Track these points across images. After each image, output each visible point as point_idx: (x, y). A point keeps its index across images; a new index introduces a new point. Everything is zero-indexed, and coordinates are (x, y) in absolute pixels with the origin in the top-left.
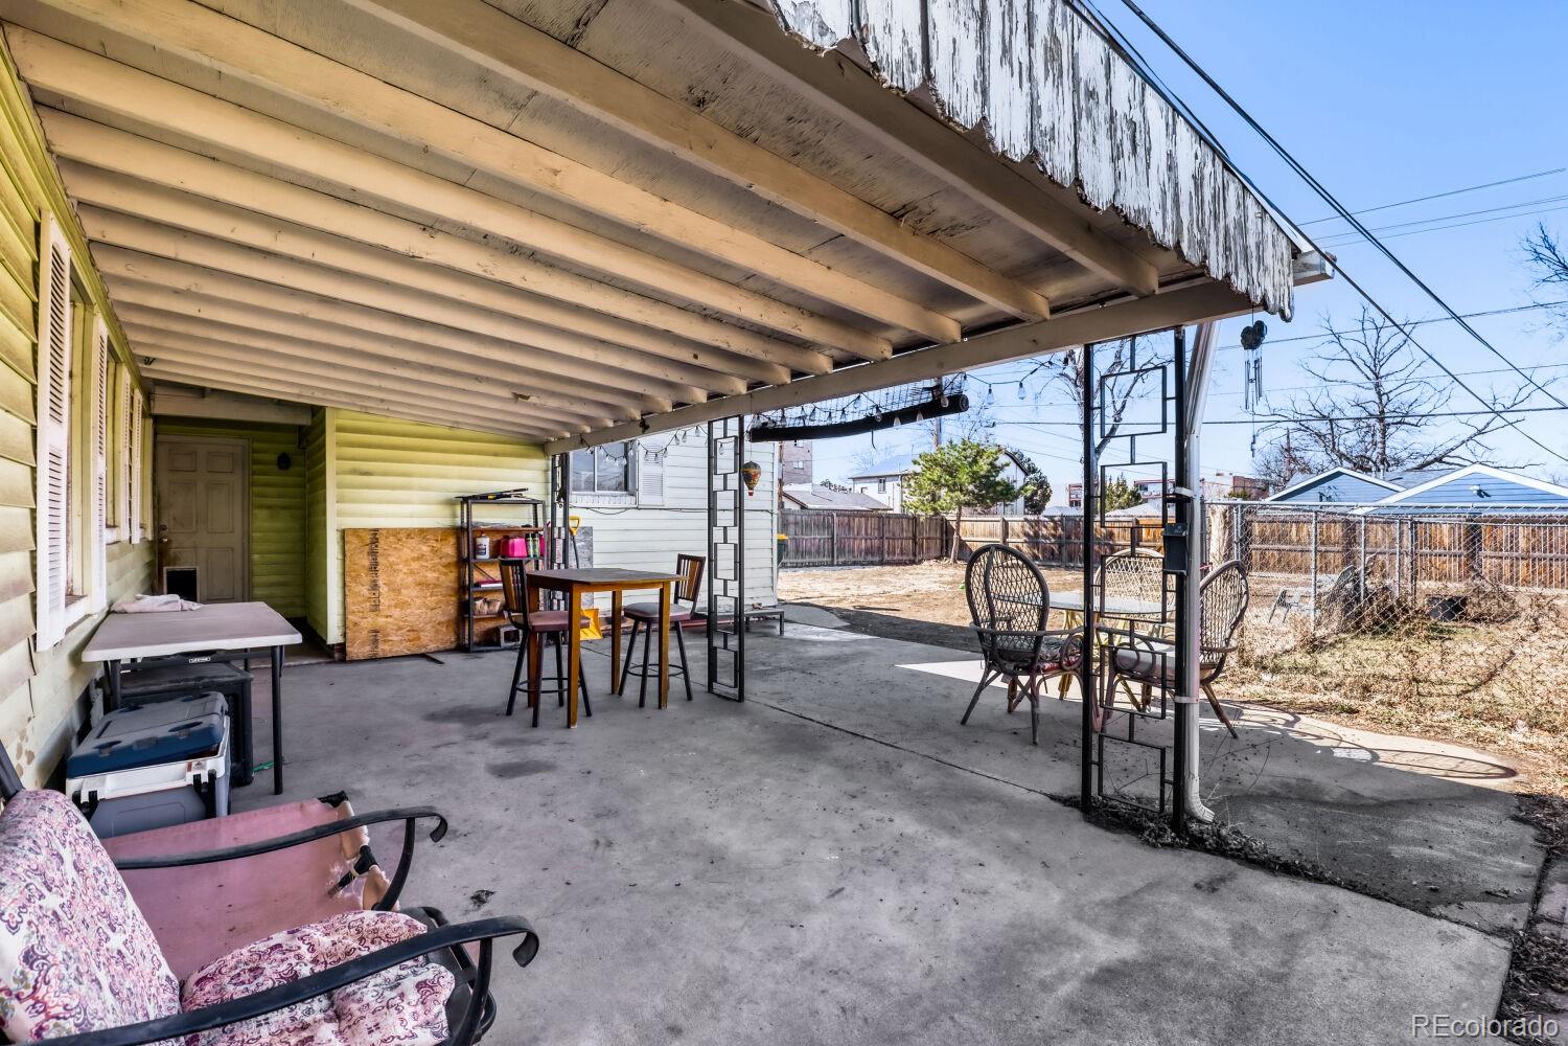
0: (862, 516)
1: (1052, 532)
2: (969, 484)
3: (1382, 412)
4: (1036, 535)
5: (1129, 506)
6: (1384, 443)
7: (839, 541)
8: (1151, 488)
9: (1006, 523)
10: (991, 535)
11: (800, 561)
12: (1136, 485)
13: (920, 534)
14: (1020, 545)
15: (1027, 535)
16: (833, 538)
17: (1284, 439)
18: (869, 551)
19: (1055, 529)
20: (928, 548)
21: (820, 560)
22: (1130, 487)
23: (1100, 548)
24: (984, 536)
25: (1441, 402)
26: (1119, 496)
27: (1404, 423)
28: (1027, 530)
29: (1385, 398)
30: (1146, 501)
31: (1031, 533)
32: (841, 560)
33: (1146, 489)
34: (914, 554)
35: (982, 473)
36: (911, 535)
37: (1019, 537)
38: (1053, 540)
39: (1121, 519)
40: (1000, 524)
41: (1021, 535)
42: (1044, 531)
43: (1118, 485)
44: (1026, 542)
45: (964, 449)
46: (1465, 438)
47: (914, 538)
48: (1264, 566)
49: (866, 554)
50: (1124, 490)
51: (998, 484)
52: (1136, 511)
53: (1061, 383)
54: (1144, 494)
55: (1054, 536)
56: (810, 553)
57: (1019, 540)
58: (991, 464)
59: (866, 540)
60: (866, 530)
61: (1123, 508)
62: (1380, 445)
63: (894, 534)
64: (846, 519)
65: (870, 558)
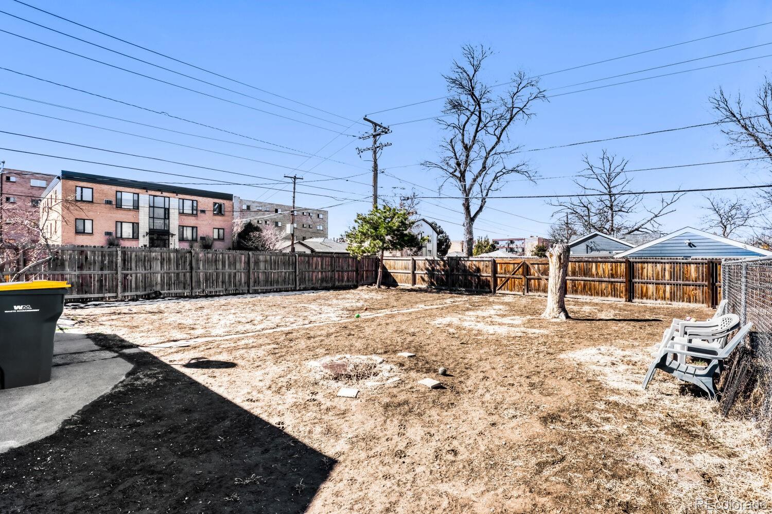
0: (319, 256)
1: (443, 267)
2: (387, 235)
3: (612, 205)
4: (433, 269)
5: (490, 251)
6: (612, 221)
7: (301, 273)
8: (500, 243)
9: (414, 261)
10: (406, 268)
11: (269, 288)
12: (494, 242)
13: (361, 268)
14: (423, 275)
15: (427, 269)
16: (295, 272)
17: (565, 219)
18: (323, 280)
19: (444, 266)
20: (367, 277)
21: (286, 286)
22: (491, 242)
23: (471, 278)
24: (402, 269)
25: (639, 200)
26: (485, 247)
27: (622, 211)
28: (427, 266)
29: (613, 198)
30: (498, 249)
31: (430, 268)
32: (302, 287)
33: (498, 243)
34: (357, 282)
35: (395, 228)
36: (355, 269)
37: (422, 270)
38: (443, 273)
39: (485, 259)
40: (411, 262)
41: (424, 269)
42: (438, 267)
43: (485, 241)
44: (426, 273)
45: (385, 212)
46: (649, 219)
47: (357, 271)
48: (575, 291)
49: (322, 282)
50: (488, 244)
51: (406, 235)
52: (494, 254)
53: (452, 180)
54: (497, 246)
55: (443, 270)
56: (277, 282)
57: (422, 272)
58: (402, 222)
59: (322, 272)
60: (322, 265)
61: (487, 253)
62: (611, 222)
63: (342, 268)
64: (307, 259)
65: (324, 284)
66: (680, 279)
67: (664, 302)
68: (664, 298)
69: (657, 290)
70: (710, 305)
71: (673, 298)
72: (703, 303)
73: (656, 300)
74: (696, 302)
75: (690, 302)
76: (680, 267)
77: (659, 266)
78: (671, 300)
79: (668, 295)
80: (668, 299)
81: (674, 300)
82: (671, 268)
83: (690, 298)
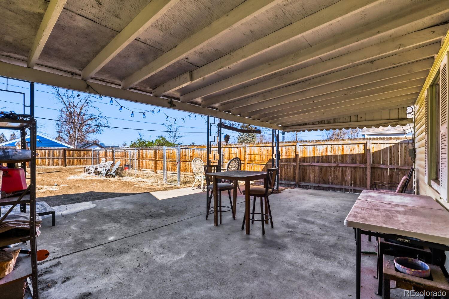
66: (52, 156)
67: (46, 166)
68: (45, 165)
69: (42, 161)
70: (64, 166)
71: (49, 164)
72: (61, 165)
73: (42, 166)
74: (59, 165)
75: (56, 165)
76: (52, 151)
77: (43, 151)
78: (49, 165)
79: (47, 163)
80: (47, 165)
81: (50, 165)
82: (48, 152)
83: (56, 164)
